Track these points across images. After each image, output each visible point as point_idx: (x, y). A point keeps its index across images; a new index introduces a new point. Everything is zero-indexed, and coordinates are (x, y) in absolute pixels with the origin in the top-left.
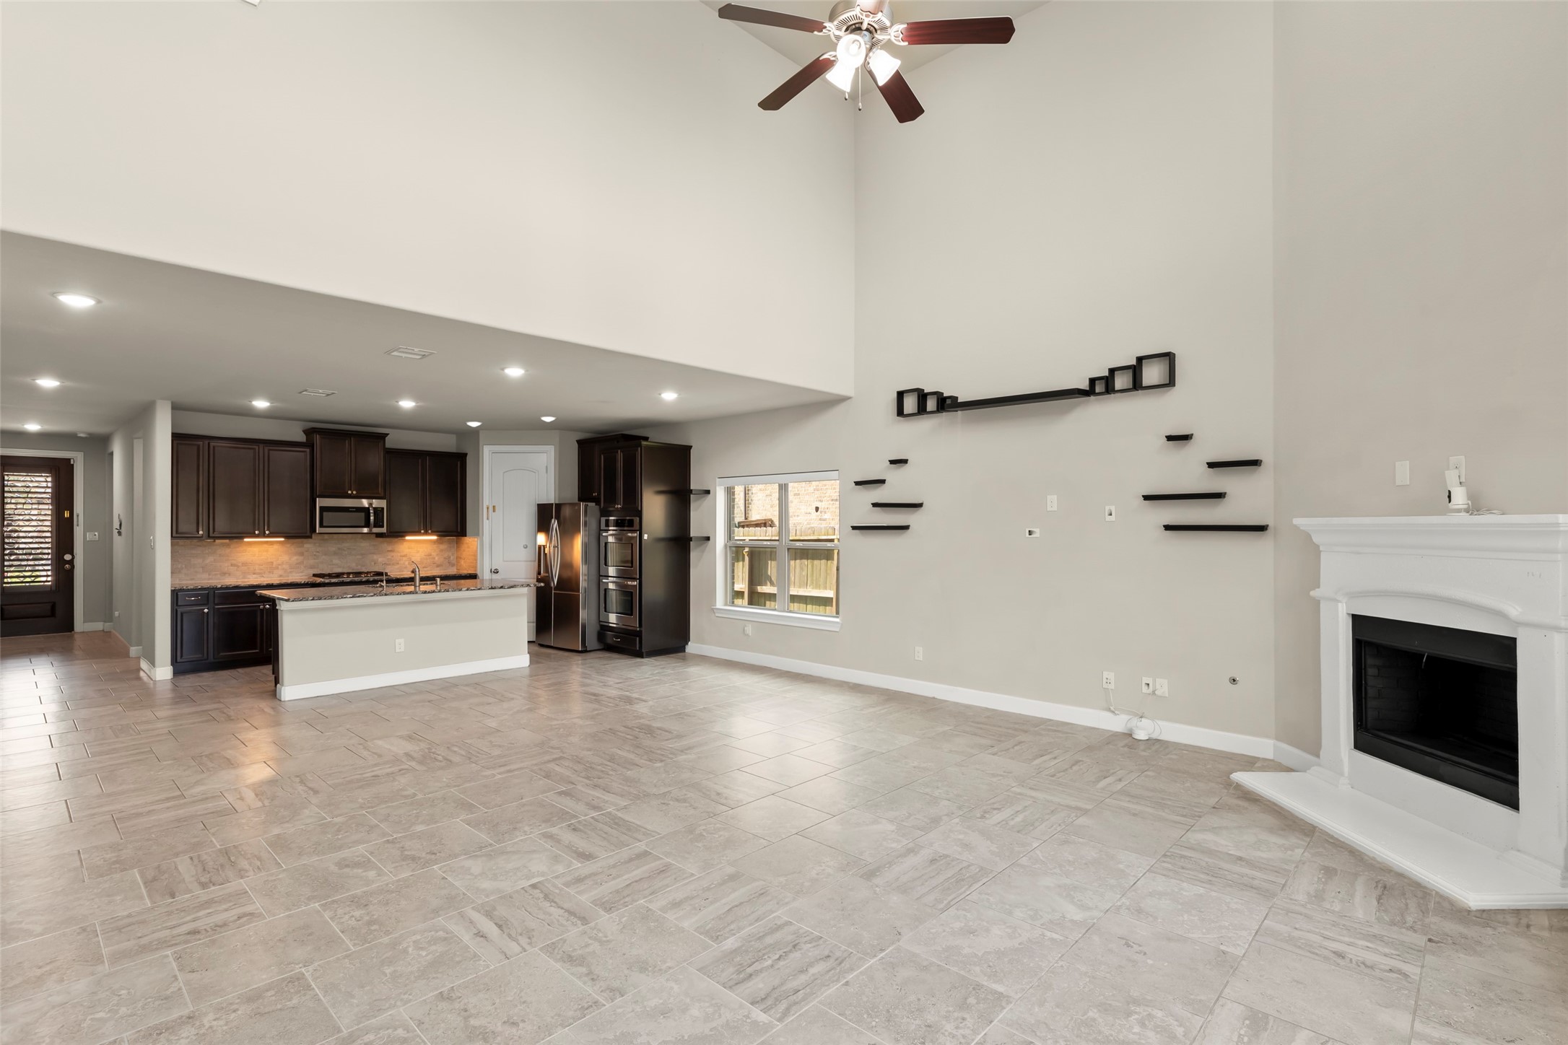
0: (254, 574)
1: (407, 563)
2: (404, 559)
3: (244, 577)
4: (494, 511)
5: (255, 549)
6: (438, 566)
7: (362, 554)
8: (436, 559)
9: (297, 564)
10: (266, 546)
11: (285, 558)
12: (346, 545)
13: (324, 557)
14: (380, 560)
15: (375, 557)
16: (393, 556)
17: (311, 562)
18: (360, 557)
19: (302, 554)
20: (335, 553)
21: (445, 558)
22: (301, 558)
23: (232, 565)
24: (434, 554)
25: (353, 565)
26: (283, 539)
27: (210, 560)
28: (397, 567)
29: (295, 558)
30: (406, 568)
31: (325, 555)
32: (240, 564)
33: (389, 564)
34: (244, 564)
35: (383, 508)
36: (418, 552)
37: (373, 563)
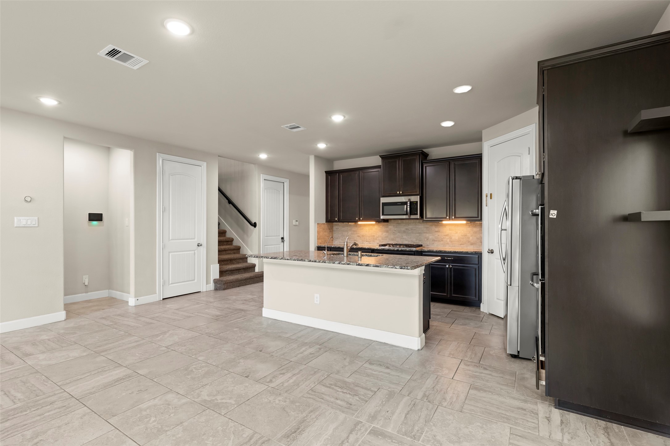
0: (367, 241)
1: (448, 240)
2: (447, 237)
3: (363, 243)
4: (491, 198)
5: (367, 228)
6: (472, 244)
7: (419, 233)
8: (471, 238)
9: (386, 237)
10: (371, 226)
11: (380, 234)
12: (410, 227)
13: (398, 234)
14: (430, 237)
15: (427, 235)
16: (439, 236)
17: (392, 236)
18: (418, 235)
19: (387, 232)
20: (404, 232)
21: (478, 238)
22: (387, 234)
23: (358, 236)
24: (469, 235)
25: (414, 240)
26: (374, 223)
27: (350, 233)
28: (442, 242)
29: (384, 234)
30: (448, 244)
31: (399, 232)
32: (361, 236)
33: (436, 241)
34: (363, 236)
35: (417, 202)
36: (457, 233)
37: (426, 239)
